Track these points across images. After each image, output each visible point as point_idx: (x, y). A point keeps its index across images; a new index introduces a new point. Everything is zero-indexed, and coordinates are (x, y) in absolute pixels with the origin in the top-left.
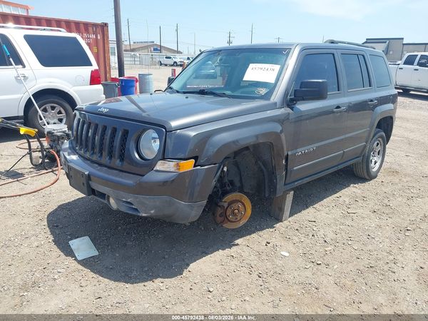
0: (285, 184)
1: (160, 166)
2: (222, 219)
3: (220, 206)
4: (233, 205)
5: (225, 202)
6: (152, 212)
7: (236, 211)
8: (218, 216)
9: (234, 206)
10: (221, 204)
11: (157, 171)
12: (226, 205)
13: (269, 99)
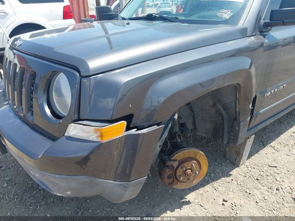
0: (248, 130)
1: (74, 130)
2: (170, 181)
3: (168, 166)
4: (185, 165)
5: (175, 160)
6: (69, 193)
7: (189, 171)
8: (166, 178)
9: (187, 165)
10: (169, 163)
11: (70, 138)
12: (175, 164)
13: (236, 24)
